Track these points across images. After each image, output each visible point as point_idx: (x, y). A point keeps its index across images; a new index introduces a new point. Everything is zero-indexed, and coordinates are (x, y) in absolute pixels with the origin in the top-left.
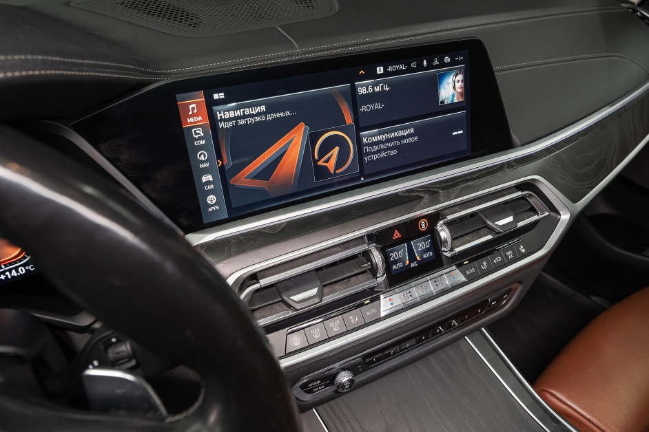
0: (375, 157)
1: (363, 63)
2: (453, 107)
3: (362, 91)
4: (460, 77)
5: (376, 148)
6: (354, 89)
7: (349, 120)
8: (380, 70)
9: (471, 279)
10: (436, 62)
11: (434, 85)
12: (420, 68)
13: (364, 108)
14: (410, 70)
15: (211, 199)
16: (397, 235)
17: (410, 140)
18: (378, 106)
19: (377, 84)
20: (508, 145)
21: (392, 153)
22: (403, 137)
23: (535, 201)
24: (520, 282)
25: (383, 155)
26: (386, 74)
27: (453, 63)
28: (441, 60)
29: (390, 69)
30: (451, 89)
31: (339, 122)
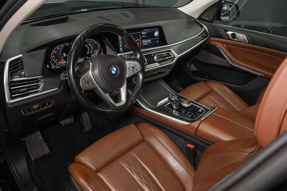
0: (145, 44)
1: (143, 29)
2: (157, 37)
3: (143, 33)
4: (158, 32)
5: (145, 43)
6: (141, 33)
7: (141, 38)
8: (145, 30)
9: (160, 65)
10: (154, 29)
11: (154, 33)
12: (151, 30)
13: (143, 36)
14: (150, 30)
15: (121, 49)
16: (149, 56)
17: (150, 42)
18: (145, 36)
19: (144, 32)
20: (167, 44)
21: (147, 44)
22: (149, 42)
23: (171, 54)
24: (169, 68)
25: (146, 44)
26: (146, 31)
27: (157, 29)
28: (155, 29)
29: (147, 30)
30: (156, 34)
31: (139, 38)
